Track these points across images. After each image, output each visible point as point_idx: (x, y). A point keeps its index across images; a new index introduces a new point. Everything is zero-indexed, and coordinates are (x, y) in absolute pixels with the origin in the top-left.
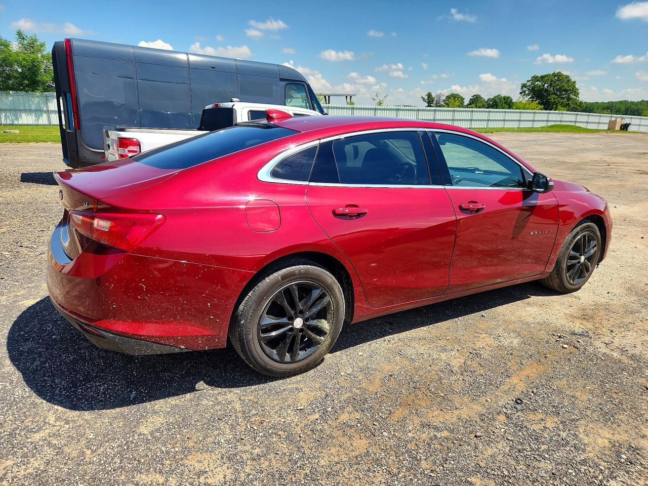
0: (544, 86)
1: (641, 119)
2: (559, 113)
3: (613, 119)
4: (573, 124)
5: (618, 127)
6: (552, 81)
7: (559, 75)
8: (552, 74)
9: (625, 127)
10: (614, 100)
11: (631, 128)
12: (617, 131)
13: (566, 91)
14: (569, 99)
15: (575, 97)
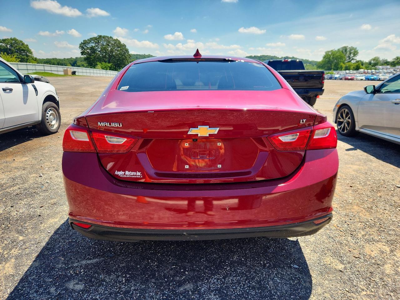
0: (7, 46)
1: (82, 69)
2: (33, 65)
3: (66, 69)
4: (43, 71)
5: (70, 73)
6: (11, 43)
7: (15, 40)
8: (10, 38)
9: (74, 73)
10: (49, 58)
11: (76, 73)
12: (70, 75)
13: (23, 50)
14: (27, 56)
15: (30, 55)
